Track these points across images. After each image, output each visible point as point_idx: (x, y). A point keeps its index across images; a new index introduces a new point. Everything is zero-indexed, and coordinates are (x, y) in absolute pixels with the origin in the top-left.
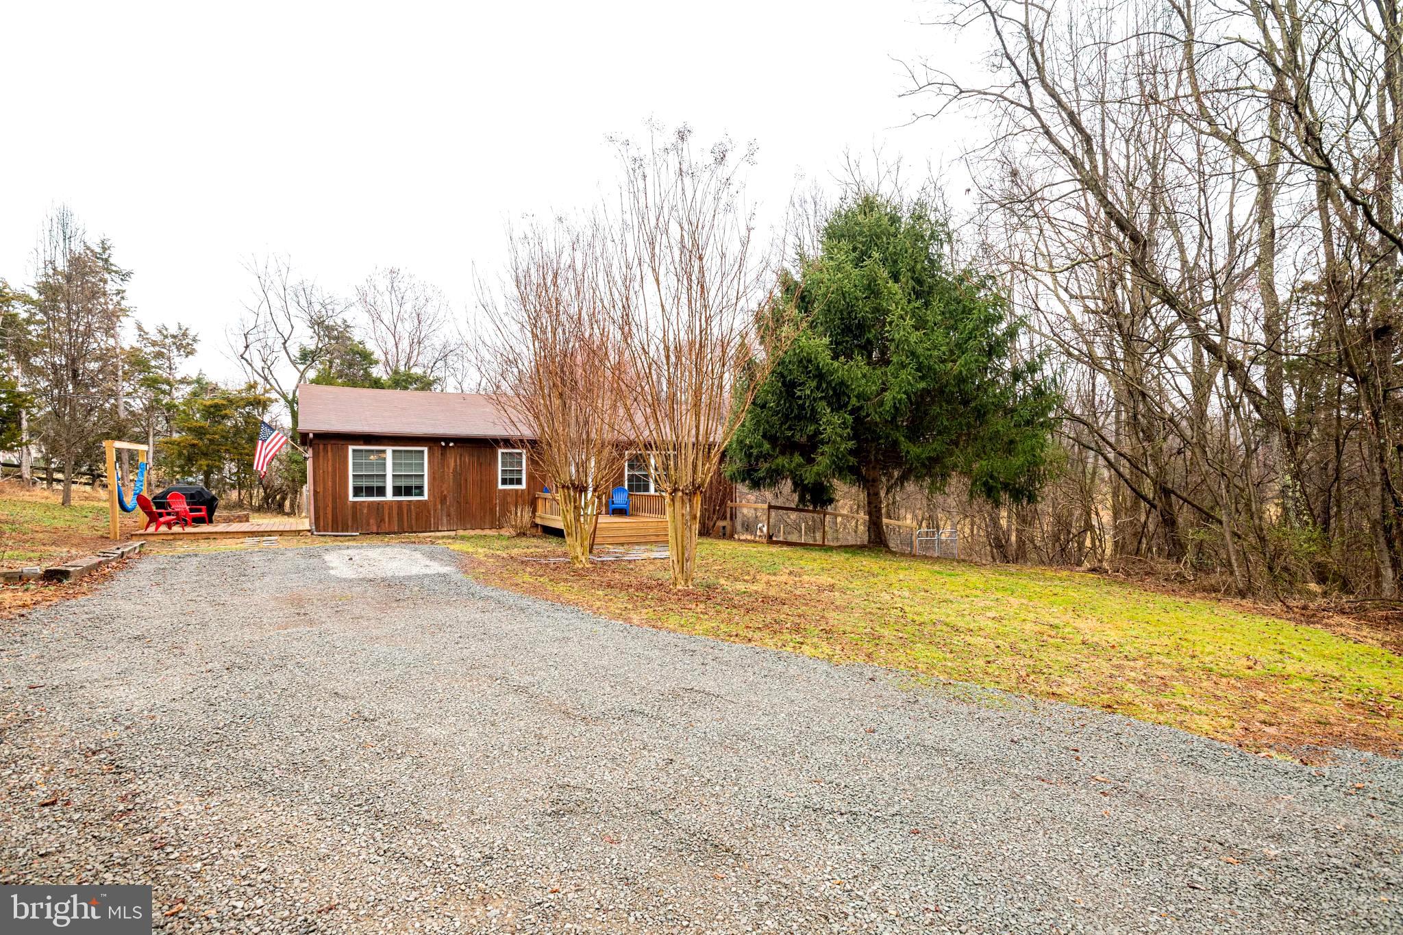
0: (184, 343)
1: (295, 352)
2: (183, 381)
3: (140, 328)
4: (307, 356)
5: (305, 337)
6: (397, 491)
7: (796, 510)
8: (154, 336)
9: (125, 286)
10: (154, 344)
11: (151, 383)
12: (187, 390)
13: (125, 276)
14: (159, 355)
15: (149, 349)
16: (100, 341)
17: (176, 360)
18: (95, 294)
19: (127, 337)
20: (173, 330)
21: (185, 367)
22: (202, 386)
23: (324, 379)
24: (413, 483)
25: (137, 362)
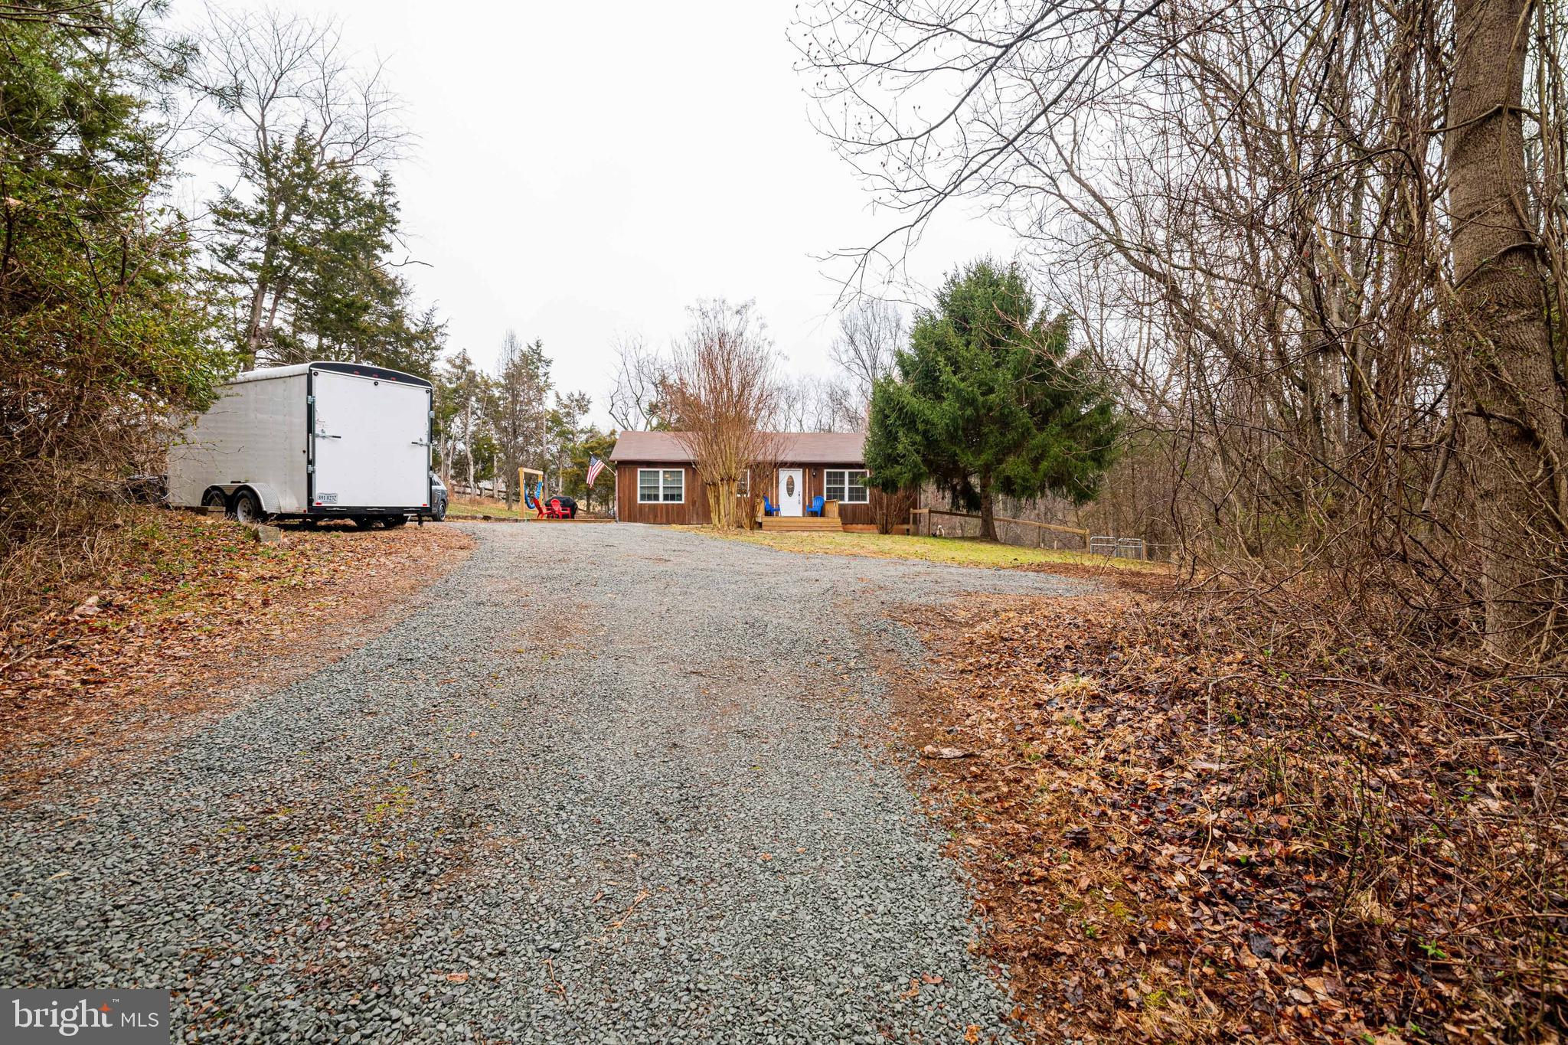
0: (582, 404)
1: (645, 406)
2: (582, 431)
3: (558, 396)
4: (653, 409)
5: (651, 395)
6: (666, 497)
7: (950, 513)
8: (566, 401)
9: (549, 369)
10: (566, 406)
11: (562, 434)
12: (584, 437)
13: (548, 363)
14: (568, 414)
15: (563, 411)
16: (536, 408)
17: (578, 417)
18: (533, 377)
19: (550, 404)
20: (576, 396)
21: (583, 422)
22: (592, 432)
23: (663, 426)
24: (676, 492)
25: (556, 420)
